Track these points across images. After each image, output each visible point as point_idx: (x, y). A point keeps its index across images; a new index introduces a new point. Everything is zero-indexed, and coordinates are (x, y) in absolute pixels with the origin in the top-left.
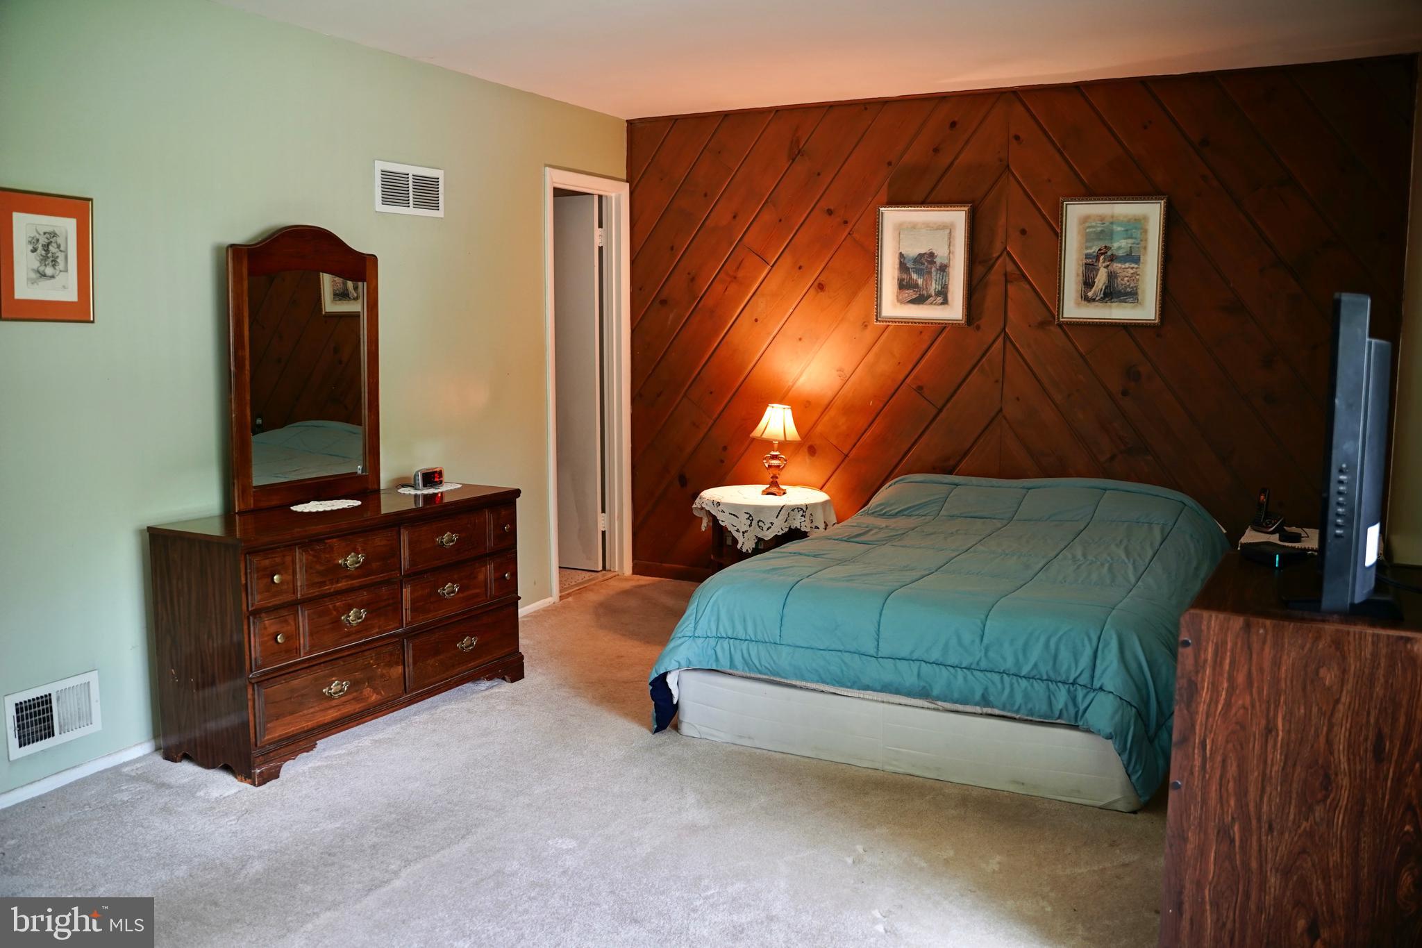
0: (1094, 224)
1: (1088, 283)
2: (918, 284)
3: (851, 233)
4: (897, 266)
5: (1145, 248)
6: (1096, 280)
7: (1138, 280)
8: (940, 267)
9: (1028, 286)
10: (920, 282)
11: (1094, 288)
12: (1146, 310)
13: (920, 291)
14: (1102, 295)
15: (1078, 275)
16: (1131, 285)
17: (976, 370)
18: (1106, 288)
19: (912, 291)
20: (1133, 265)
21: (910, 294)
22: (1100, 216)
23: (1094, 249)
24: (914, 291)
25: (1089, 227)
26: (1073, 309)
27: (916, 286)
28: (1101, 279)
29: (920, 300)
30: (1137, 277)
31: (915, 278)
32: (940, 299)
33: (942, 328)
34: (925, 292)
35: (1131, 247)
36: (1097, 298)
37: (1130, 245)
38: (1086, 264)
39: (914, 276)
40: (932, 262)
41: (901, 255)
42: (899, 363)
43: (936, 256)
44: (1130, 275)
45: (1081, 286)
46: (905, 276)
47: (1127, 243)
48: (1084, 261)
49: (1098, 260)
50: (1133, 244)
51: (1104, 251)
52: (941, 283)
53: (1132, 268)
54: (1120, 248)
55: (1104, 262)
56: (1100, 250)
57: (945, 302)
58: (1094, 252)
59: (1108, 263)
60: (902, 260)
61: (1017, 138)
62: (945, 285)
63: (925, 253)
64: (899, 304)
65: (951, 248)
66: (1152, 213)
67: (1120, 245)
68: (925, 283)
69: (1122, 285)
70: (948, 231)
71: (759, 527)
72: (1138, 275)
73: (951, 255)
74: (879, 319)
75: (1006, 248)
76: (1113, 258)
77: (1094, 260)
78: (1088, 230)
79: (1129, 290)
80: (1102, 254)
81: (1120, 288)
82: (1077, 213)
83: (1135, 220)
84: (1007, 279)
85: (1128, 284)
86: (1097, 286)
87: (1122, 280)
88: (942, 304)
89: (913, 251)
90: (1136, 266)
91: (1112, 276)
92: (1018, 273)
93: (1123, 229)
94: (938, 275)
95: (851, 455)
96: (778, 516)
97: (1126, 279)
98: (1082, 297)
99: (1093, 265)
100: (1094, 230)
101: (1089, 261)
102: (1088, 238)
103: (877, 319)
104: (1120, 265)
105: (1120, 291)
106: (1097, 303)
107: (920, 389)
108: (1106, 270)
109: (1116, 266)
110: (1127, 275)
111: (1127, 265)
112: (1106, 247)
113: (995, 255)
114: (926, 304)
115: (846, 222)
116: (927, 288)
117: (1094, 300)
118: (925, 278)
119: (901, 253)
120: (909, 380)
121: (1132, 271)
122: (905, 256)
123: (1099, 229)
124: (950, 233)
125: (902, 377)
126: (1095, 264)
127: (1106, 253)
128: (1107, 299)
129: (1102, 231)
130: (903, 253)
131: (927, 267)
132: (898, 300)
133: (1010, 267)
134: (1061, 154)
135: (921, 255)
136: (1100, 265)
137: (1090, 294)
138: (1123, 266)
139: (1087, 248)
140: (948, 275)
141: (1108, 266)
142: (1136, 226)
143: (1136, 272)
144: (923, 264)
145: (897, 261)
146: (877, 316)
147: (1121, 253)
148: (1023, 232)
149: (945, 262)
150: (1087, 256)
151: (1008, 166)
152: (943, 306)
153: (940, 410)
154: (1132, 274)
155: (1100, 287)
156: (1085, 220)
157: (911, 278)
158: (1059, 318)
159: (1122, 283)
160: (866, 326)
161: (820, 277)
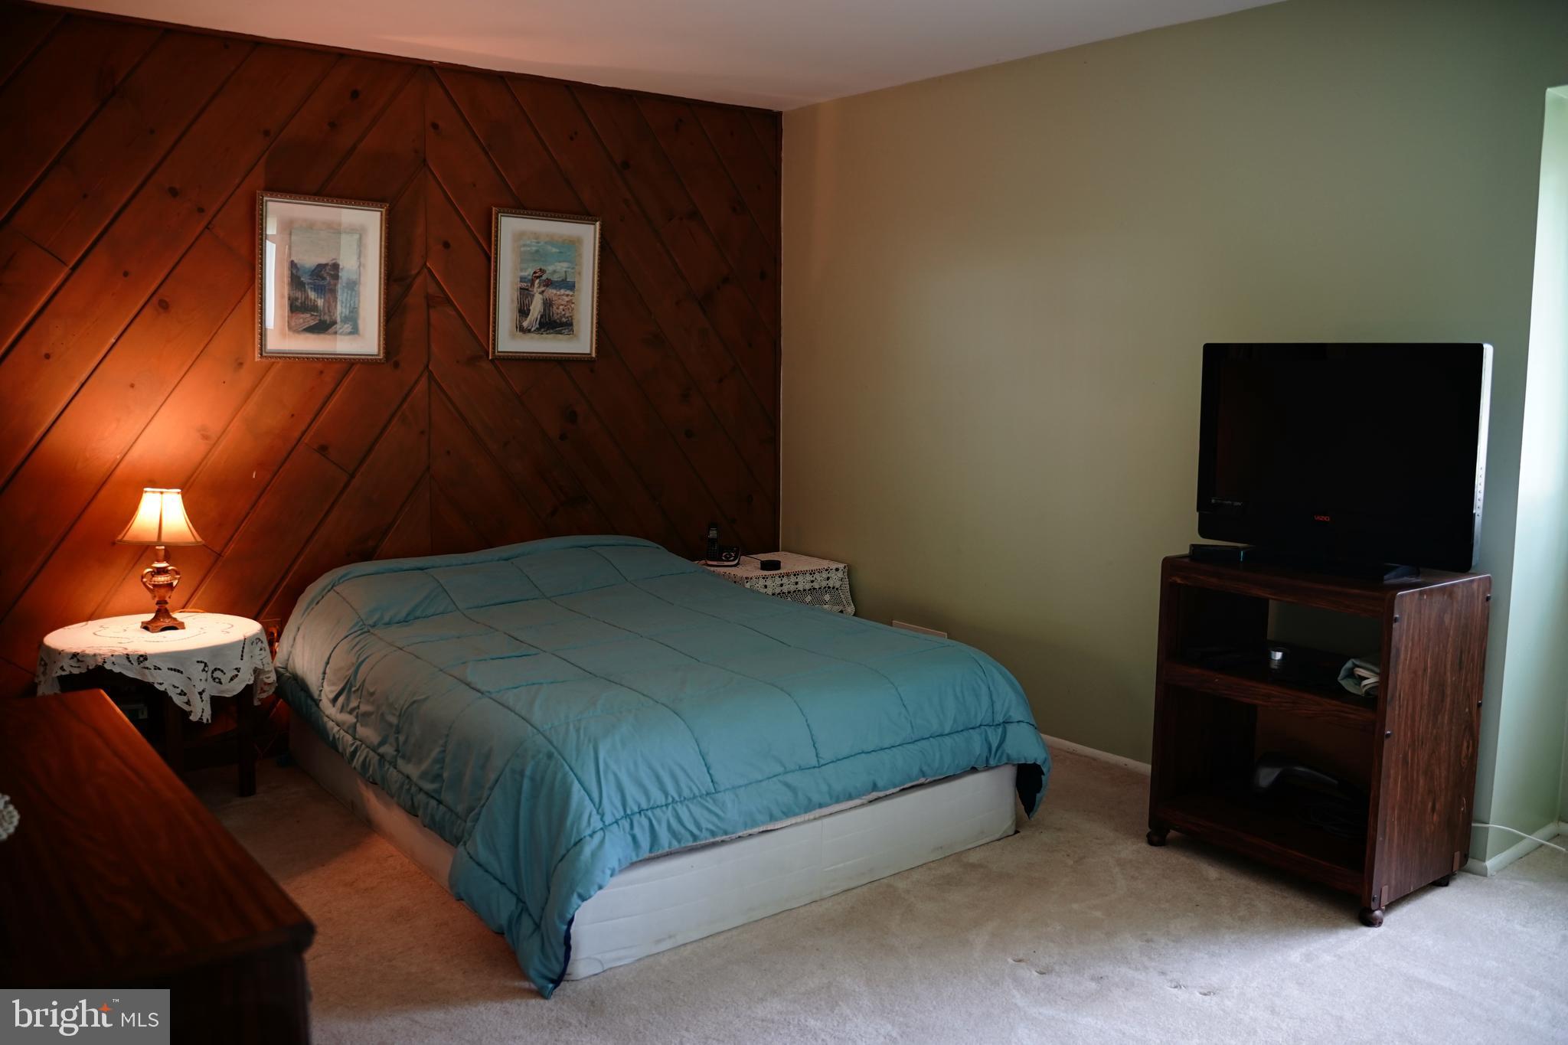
0: (528, 242)
1: (523, 312)
2: (317, 306)
3: (210, 226)
4: (286, 280)
5: (580, 274)
6: (531, 308)
7: (573, 309)
8: (347, 284)
9: (454, 313)
10: (320, 302)
11: (528, 319)
12: (581, 342)
13: (320, 316)
14: (538, 326)
15: (512, 301)
16: (566, 315)
17: (396, 419)
18: (542, 317)
19: (308, 315)
20: (568, 292)
21: (308, 319)
22: (535, 233)
23: (528, 272)
24: (312, 315)
25: (524, 245)
26: (509, 341)
27: (314, 308)
28: (536, 308)
29: (322, 327)
30: (573, 305)
31: (313, 297)
32: (348, 327)
33: (349, 364)
34: (327, 318)
35: (566, 272)
36: (533, 330)
37: (564, 269)
38: (521, 289)
39: (312, 295)
40: (336, 277)
41: (293, 265)
42: (293, 415)
43: (342, 269)
44: (565, 303)
45: (516, 314)
46: (299, 294)
47: (563, 267)
48: (519, 285)
49: (533, 284)
50: (569, 268)
51: (538, 274)
52: (348, 305)
53: (567, 295)
54: (555, 272)
55: (539, 287)
56: (535, 273)
57: (355, 331)
58: (529, 275)
59: (543, 289)
60: (294, 272)
61: (435, 126)
62: (354, 308)
63: (327, 265)
64: (291, 333)
65: (362, 260)
66: (587, 234)
67: (557, 269)
68: (327, 305)
69: (558, 314)
70: (357, 236)
71: (214, 679)
72: (573, 303)
73: (362, 269)
74: (264, 354)
75: (425, 264)
76: (549, 283)
77: (529, 285)
78: (522, 249)
79: (564, 320)
80: (538, 277)
81: (556, 317)
82: (512, 228)
83: (570, 241)
84: (430, 302)
85: (563, 313)
86: (533, 315)
87: (558, 308)
88: (351, 333)
89: (309, 260)
90: (571, 293)
91: (548, 304)
92: (442, 296)
93: (558, 251)
94: (345, 294)
95: (228, 552)
96: (242, 656)
97: (561, 307)
98: (517, 327)
99: (527, 290)
100: (529, 249)
101: (524, 285)
102: (524, 258)
103: (261, 354)
104: (554, 291)
105: (555, 321)
106: (533, 335)
107: (323, 449)
108: (541, 296)
109: (551, 292)
110: (563, 303)
111: (562, 291)
112: (541, 269)
113: (414, 272)
114: (329, 334)
115: (201, 210)
116: (329, 312)
117: (529, 331)
118: (327, 297)
119: (292, 262)
120: (307, 439)
121: (567, 299)
122: (299, 266)
123: (534, 249)
124: (360, 239)
125: (297, 434)
126: (530, 289)
127: (541, 276)
128: (543, 330)
129: (537, 251)
130: (296, 261)
131: (329, 283)
132: (290, 328)
133: (432, 289)
134: (487, 153)
135: (321, 267)
136: (535, 290)
137: (525, 324)
138: (558, 293)
139: (521, 270)
140: (358, 295)
141: (543, 292)
142: (571, 246)
143: (571, 300)
144: (324, 279)
145: (286, 273)
146: (261, 349)
147: (555, 278)
148: (446, 245)
149: (354, 277)
150: (522, 280)
151: (425, 160)
152: (351, 337)
153: (352, 476)
154: (567, 302)
155: (535, 316)
156: (519, 236)
157: (307, 297)
158: (494, 352)
159: (558, 311)
160: (241, 364)
161: (161, 291)
